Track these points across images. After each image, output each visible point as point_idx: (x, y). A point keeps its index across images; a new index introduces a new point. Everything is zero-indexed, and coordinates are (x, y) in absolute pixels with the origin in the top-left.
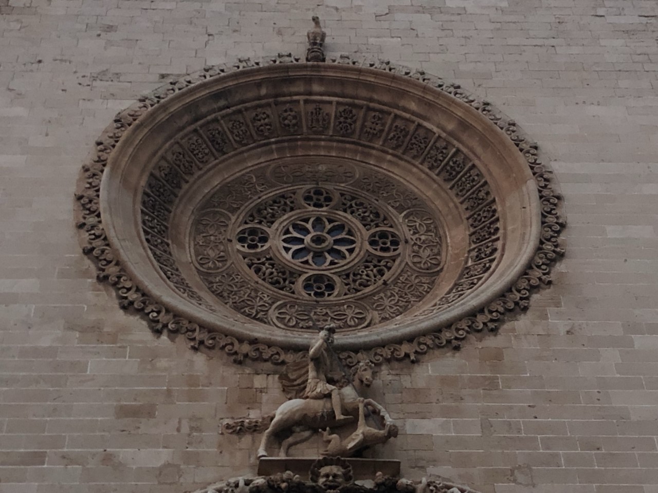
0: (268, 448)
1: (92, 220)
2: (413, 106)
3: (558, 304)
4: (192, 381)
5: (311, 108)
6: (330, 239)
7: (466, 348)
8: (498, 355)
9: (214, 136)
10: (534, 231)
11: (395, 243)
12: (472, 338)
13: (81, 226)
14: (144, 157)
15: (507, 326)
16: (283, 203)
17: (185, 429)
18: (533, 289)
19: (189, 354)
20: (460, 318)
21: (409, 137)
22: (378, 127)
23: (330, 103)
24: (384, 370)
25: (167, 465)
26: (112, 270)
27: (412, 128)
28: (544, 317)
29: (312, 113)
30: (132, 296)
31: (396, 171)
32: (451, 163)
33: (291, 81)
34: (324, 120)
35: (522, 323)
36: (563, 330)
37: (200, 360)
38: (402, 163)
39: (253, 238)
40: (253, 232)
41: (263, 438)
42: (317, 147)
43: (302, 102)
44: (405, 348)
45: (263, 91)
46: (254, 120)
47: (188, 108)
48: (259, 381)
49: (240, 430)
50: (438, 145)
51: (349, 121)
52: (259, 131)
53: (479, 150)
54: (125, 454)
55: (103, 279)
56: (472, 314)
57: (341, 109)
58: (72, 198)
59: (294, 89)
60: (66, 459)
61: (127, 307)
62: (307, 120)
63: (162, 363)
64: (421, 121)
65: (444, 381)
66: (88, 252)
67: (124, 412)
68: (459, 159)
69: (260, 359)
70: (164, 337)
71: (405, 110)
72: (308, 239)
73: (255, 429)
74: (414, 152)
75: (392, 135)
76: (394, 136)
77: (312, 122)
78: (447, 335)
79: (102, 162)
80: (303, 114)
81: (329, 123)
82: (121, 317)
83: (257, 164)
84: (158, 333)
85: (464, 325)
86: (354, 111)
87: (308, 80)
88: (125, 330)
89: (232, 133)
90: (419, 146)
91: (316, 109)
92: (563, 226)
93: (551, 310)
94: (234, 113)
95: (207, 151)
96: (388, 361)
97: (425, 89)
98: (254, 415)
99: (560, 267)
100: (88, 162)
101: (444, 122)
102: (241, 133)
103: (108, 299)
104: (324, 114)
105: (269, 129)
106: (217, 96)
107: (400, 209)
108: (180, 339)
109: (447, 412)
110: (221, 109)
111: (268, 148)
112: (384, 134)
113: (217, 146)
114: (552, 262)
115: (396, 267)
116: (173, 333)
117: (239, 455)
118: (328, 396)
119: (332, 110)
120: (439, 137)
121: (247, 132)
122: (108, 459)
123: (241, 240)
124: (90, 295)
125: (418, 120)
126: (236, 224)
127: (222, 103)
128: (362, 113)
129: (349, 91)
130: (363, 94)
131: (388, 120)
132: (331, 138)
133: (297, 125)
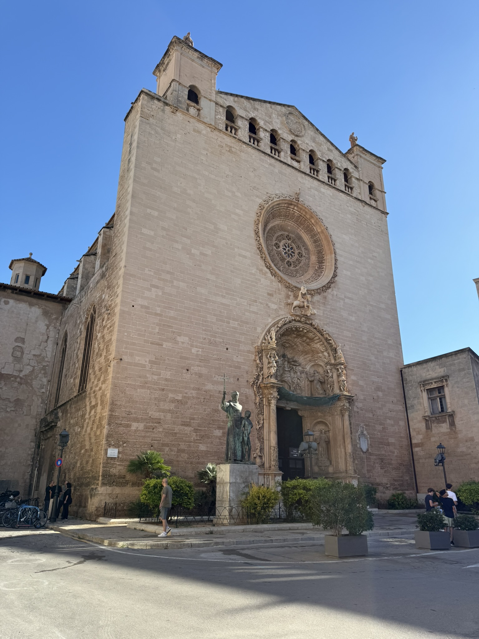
0: (293, 311)
1: (258, 239)
3: (335, 288)
4: (279, 290)
5: (293, 212)
6: (291, 251)
7: (321, 295)
8: (326, 298)
11: (302, 256)
12: (322, 292)
15: (327, 291)
16: (282, 237)
17: (279, 301)
20: (321, 287)
21: (309, 228)
22: (304, 223)
23: (296, 213)
26: (264, 256)
27: (311, 226)
29: (292, 214)
30: (267, 264)
31: (303, 235)
32: (316, 239)
33: (292, 204)
37: (280, 285)
38: (305, 233)
39: (277, 245)
42: (289, 222)
43: (291, 211)
46: (282, 212)
47: (272, 207)
48: (290, 294)
49: (288, 304)
51: (298, 219)
52: (281, 215)
55: (262, 257)
58: (254, 230)
59: (291, 207)
65: (318, 301)
66: (259, 248)
67: (268, 294)
68: (318, 239)
70: (274, 277)
72: (287, 249)
74: (309, 232)
75: (306, 226)
77: (291, 216)
80: (290, 213)
81: (294, 217)
82: (266, 269)
83: (278, 223)
84: (272, 276)
85: (322, 289)
86: (300, 217)
87: (295, 206)
89: (276, 214)
92: (337, 268)
94: (279, 209)
95: (271, 218)
97: (316, 218)
99: (336, 278)
100: (256, 219)
101: (318, 229)
102: (278, 214)
103: (263, 263)
104: (294, 215)
105: (283, 215)
106: (278, 204)
107: (303, 246)
108: (276, 278)
110: (277, 208)
112: (304, 225)
117: (287, 310)
118: (303, 302)
119: (296, 215)
120: (316, 232)
124: (260, 261)
125: (313, 226)
126: (274, 240)
127: (278, 206)
129: (301, 212)
130: (304, 213)
131: (306, 222)
132: (293, 221)
133: (288, 216)
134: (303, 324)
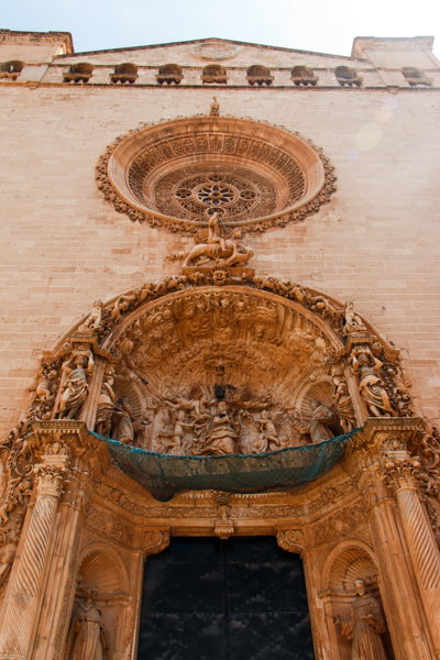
0: (188, 265)
1: (103, 176)
2: (262, 135)
3: (333, 209)
4: (150, 240)
5: (212, 138)
6: (221, 195)
7: (287, 227)
8: (304, 230)
9: (165, 149)
10: (322, 181)
11: (253, 196)
12: (291, 223)
13: (98, 179)
14: (130, 154)
15: (308, 218)
16: (199, 180)
17: (146, 258)
18: (321, 203)
19: (149, 229)
20: (285, 214)
21: (260, 150)
22: (245, 147)
23: (222, 136)
24: (247, 235)
25: (137, 273)
26: (112, 196)
27: (261, 146)
28: (327, 214)
29: (213, 141)
30: (121, 205)
32: (280, 160)
33: (202, 125)
34: (219, 144)
35: (316, 217)
36: (336, 220)
37: (154, 232)
38: (256, 163)
39: (183, 193)
40: (183, 191)
41: (186, 261)
42: (215, 157)
43: (208, 135)
44: (258, 226)
45: (189, 130)
46: (185, 143)
47: (152, 135)
48: (184, 240)
49: (174, 259)
50: (274, 152)
51: (231, 144)
52: (187, 149)
53: (294, 152)
54: (115, 268)
55: (108, 199)
56: (291, 213)
57: (227, 139)
58: (94, 168)
59: (204, 129)
60: (86, 270)
61: (119, 210)
62: (210, 144)
63: (135, 232)
64: (266, 142)
65: (277, 240)
66: (101, 189)
67: (115, 251)
68: (285, 157)
69: (185, 230)
70: (137, 222)
71: (258, 137)
72: (210, 194)
73: (182, 258)
74: (263, 157)
75: (251, 150)
76: (253, 150)
77: (213, 145)
78: (278, 221)
79: (109, 154)
80: (208, 141)
81: (221, 145)
82: (116, 214)
83: (186, 165)
84: (134, 220)
85: (287, 217)
86: (233, 140)
87: (211, 124)
88: (118, 219)
89: (174, 149)
90: (265, 154)
92: (335, 179)
93: (330, 212)
94: (175, 139)
95: (162, 156)
96: (249, 231)
97: (268, 127)
98: (181, 253)
99: (334, 195)
100: (103, 154)
101: (277, 142)
102: (178, 149)
103: (110, 207)
104: (219, 141)
105: (192, 148)
106: (167, 130)
107: (255, 182)
108: (145, 223)
109: (278, 252)
110: (169, 137)
111: (192, 157)
112: (248, 150)
113: (167, 155)
114: (330, 193)
115: (254, 205)
116: (141, 221)
117: (173, 269)
118: (218, 242)
119: (223, 139)
120: (275, 149)
121: (181, 148)
122: (106, 270)
123: (178, 195)
124: (101, 206)
125: (264, 142)
126: (175, 188)
127: (169, 134)
128: (237, 141)
129: (231, 130)
130: (237, 130)
131: (250, 143)
132: (222, 153)
133: (206, 146)
134: (221, 285)
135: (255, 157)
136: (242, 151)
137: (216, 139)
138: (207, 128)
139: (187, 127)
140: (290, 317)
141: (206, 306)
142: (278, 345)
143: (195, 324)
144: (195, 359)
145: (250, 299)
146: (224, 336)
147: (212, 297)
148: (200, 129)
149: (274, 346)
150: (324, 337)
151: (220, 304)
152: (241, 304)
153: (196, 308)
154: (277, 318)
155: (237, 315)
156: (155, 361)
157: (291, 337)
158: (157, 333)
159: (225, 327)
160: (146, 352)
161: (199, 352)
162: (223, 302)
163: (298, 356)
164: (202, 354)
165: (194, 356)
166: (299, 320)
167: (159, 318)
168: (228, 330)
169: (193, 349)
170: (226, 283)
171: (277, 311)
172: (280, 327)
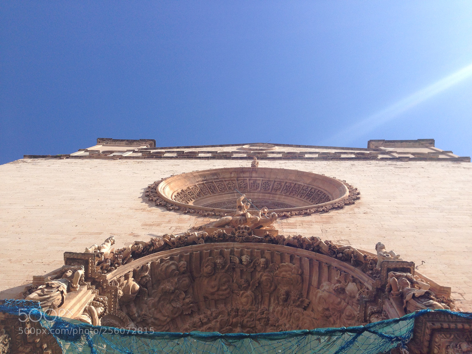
8: (331, 217)
9: (211, 187)
10: (347, 194)
14: (181, 184)
15: (334, 211)
18: (346, 204)
19: (183, 214)
21: (292, 188)
22: (279, 187)
23: (259, 180)
27: (293, 185)
28: (352, 210)
29: (252, 183)
31: (286, 201)
32: (309, 193)
33: (244, 172)
34: (257, 186)
38: (289, 198)
42: (254, 195)
43: (248, 180)
44: (284, 213)
45: (233, 175)
50: (303, 188)
51: (267, 186)
52: (230, 188)
53: (320, 186)
56: (318, 208)
57: (264, 182)
59: (245, 175)
61: (159, 205)
62: (250, 186)
64: (296, 183)
71: (290, 180)
74: (294, 193)
75: (284, 189)
76: (286, 189)
77: (252, 186)
78: (305, 211)
80: (248, 183)
81: (259, 187)
83: (228, 199)
86: (269, 183)
87: (251, 172)
89: (218, 187)
90: (296, 191)
91: (253, 182)
92: (359, 193)
93: (355, 209)
94: (220, 181)
95: (207, 191)
99: (358, 201)
101: (306, 181)
102: (222, 188)
104: (257, 184)
105: (234, 188)
106: (213, 175)
108: (180, 211)
110: (214, 179)
111: (233, 194)
112: (281, 189)
113: (212, 190)
114: (354, 199)
116: (177, 210)
118: (244, 215)
119: (260, 182)
120: (304, 186)
121: (224, 188)
127: (216, 177)
128: (272, 183)
129: (267, 176)
130: (272, 176)
131: (283, 184)
132: (260, 192)
133: (246, 187)
134: (242, 241)
135: (288, 194)
136: (276, 190)
137: (254, 182)
138: (247, 175)
139: (231, 173)
140: (316, 269)
141: (225, 263)
142: (305, 309)
143: (213, 283)
144: (210, 325)
145: (272, 254)
146: (244, 300)
147: (232, 252)
148: (242, 175)
149: (300, 309)
150: (354, 280)
151: (241, 261)
152: (262, 260)
153: (215, 264)
154: (302, 274)
155: (258, 275)
156: (163, 318)
157: (319, 295)
158: (168, 286)
159: (246, 289)
160: (154, 305)
161: (216, 318)
162: (244, 258)
163: (328, 317)
164: (219, 319)
165: (209, 321)
166: (326, 270)
167: (173, 267)
168: (249, 292)
169: (209, 312)
170: (248, 240)
171: (301, 266)
172: (306, 285)
